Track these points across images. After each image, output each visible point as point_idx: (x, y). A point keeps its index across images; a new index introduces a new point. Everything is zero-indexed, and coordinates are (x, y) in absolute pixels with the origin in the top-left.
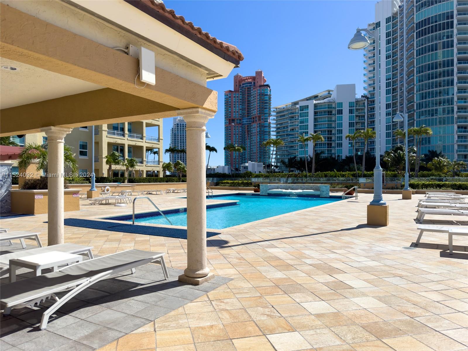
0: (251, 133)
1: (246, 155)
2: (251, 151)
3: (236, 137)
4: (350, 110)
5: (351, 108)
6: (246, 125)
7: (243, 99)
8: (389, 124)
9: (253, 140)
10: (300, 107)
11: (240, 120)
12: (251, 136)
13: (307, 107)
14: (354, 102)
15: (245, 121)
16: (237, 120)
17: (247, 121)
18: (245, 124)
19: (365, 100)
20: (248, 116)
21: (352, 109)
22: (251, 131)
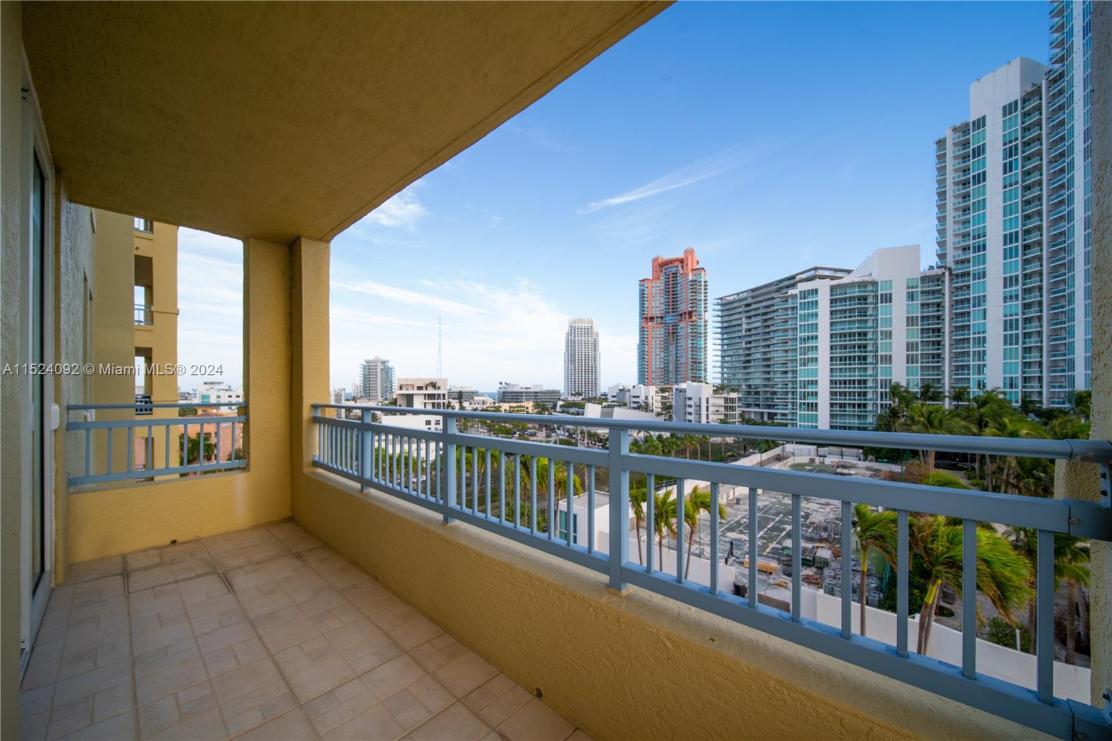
0: (677, 336)
1: (671, 367)
2: (677, 360)
3: (656, 341)
4: (908, 293)
5: (910, 290)
6: (671, 325)
7: (667, 288)
8: (1014, 317)
9: (681, 346)
10: (801, 292)
11: (662, 318)
12: (677, 339)
13: (815, 292)
14: (917, 279)
15: (668, 319)
16: (657, 317)
17: (671, 320)
18: (669, 323)
19: (944, 273)
20: (673, 312)
21: (913, 292)
22: (677, 332)
